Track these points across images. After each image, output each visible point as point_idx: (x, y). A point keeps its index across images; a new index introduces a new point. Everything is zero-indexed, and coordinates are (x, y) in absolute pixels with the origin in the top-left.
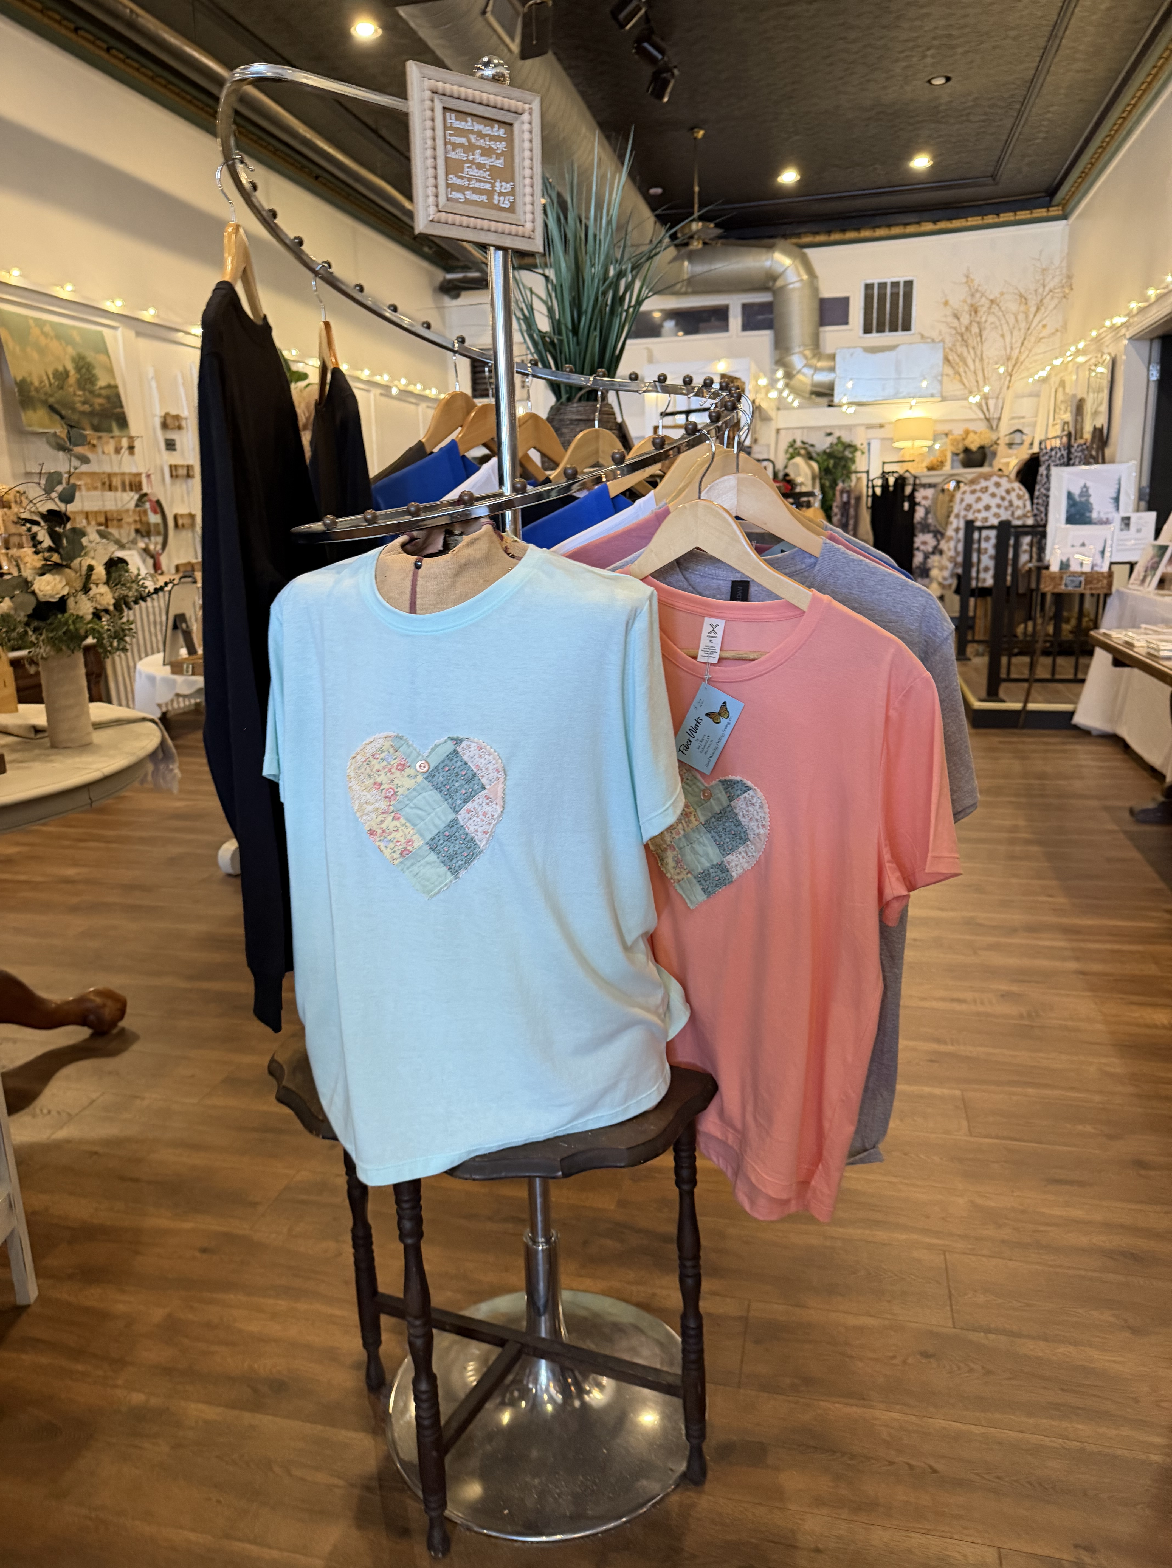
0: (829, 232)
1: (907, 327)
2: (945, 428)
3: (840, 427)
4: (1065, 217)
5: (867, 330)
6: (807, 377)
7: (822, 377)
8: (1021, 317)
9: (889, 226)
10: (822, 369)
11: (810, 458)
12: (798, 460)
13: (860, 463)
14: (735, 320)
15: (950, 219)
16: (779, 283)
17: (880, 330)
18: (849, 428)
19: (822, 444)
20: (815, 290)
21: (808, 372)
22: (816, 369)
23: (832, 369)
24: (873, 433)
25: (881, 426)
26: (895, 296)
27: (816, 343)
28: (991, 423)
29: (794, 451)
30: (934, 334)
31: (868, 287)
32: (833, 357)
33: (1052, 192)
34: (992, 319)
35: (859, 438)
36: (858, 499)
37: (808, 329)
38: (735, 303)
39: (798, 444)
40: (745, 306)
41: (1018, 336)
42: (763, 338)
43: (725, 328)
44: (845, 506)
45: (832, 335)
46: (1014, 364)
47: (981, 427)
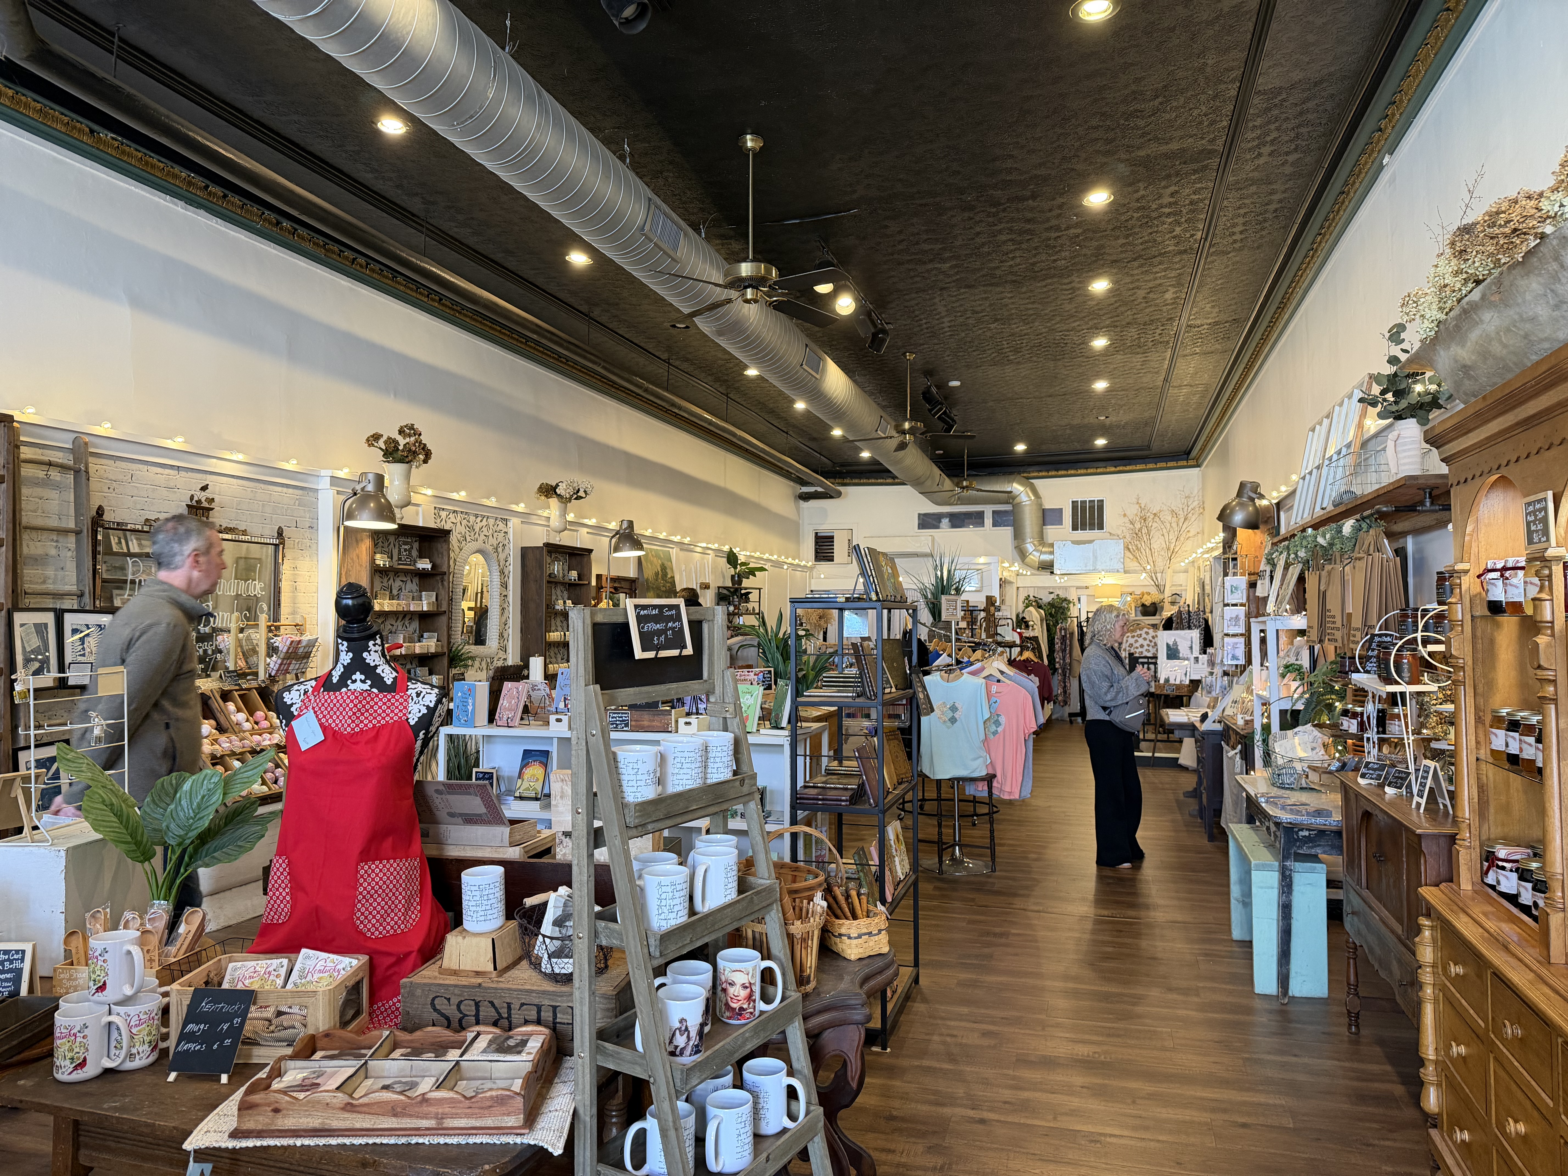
0: (1048, 471)
1: (1101, 527)
2: (1130, 590)
3: (1060, 588)
4: (1198, 466)
5: (1075, 528)
6: (1036, 556)
7: (1046, 557)
8: (1174, 525)
9: (1087, 468)
10: (1045, 553)
11: (1040, 607)
12: (1031, 609)
13: (1074, 612)
14: (988, 520)
15: (1125, 465)
16: (1016, 501)
17: (1083, 528)
18: (1066, 588)
19: (1047, 598)
20: (1041, 505)
21: (1037, 554)
22: (1042, 553)
23: (1052, 553)
24: (1080, 592)
25: (1087, 588)
26: (1092, 508)
27: (1041, 539)
28: (1160, 588)
29: (1029, 602)
30: (1119, 532)
31: (1074, 503)
32: (1052, 545)
33: (1188, 453)
34: (1155, 525)
35: (1072, 596)
36: (1072, 634)
37: (1036, 529)
38: (988, 510)
39: (1032, 598)
40: (994, 512)
41: (1173, 537)
42: (1007, 532)
43: (982, 524)
44: (1064, 638)
45: (1051, 532)
46: (1171, 554)
47: (1153, 590)
